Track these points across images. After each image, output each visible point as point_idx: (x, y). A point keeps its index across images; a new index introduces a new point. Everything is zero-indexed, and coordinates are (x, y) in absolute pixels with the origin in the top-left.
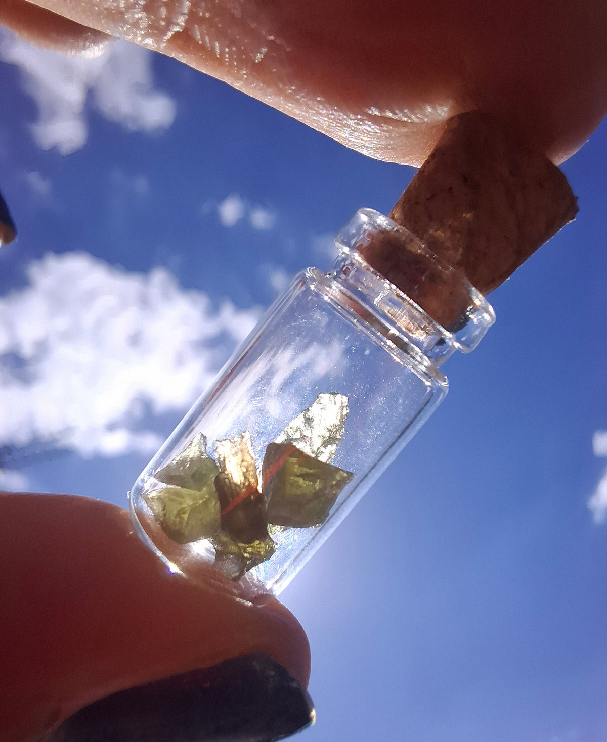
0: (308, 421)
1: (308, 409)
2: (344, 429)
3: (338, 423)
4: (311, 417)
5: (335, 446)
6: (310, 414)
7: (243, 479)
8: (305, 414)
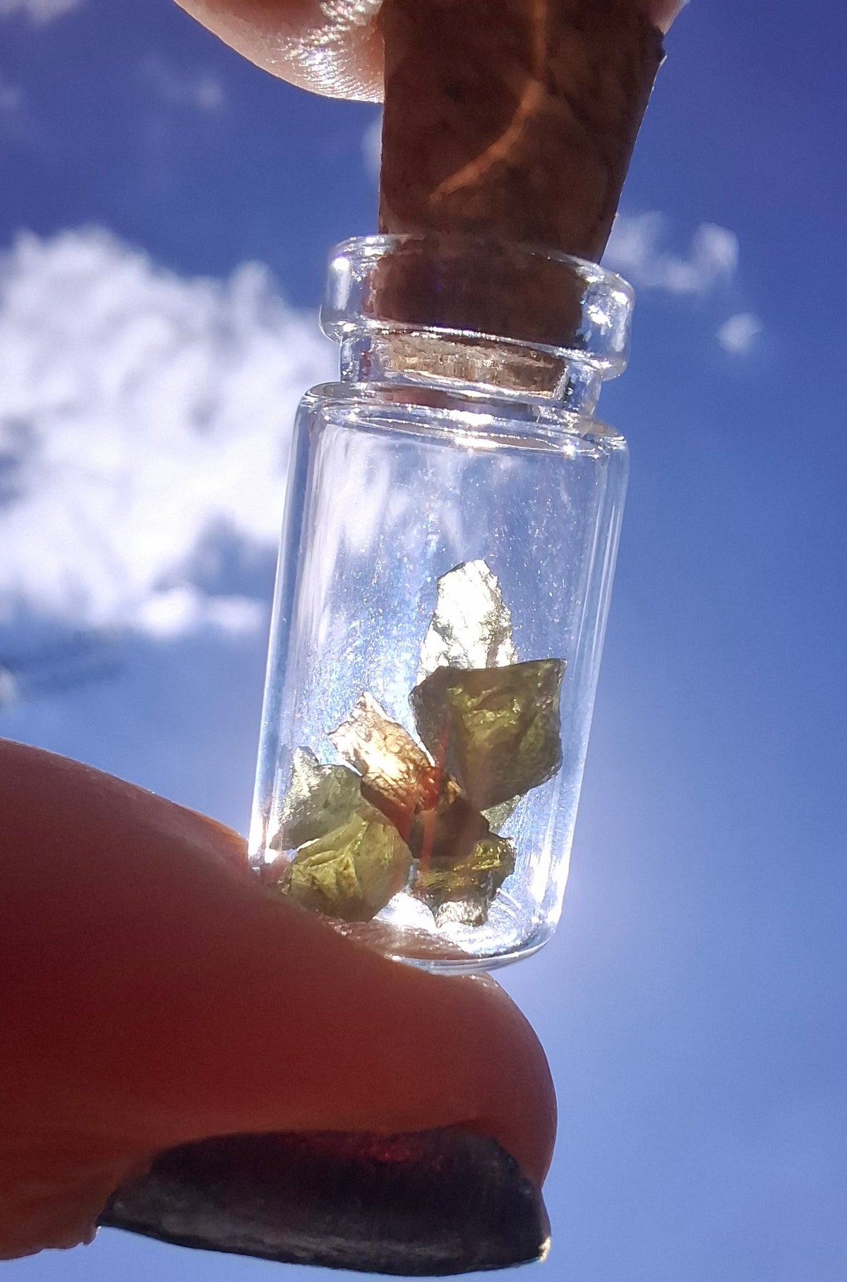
0: (445, 632)
1: (435, 615)
2: (506, 609)
3: (491, 606)
4: (446, 624)
5: (508, 641)
6: (443, 622)
7: (403, 767)
8: (435, 624)
